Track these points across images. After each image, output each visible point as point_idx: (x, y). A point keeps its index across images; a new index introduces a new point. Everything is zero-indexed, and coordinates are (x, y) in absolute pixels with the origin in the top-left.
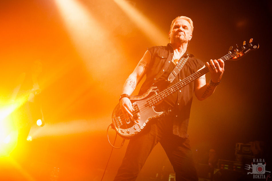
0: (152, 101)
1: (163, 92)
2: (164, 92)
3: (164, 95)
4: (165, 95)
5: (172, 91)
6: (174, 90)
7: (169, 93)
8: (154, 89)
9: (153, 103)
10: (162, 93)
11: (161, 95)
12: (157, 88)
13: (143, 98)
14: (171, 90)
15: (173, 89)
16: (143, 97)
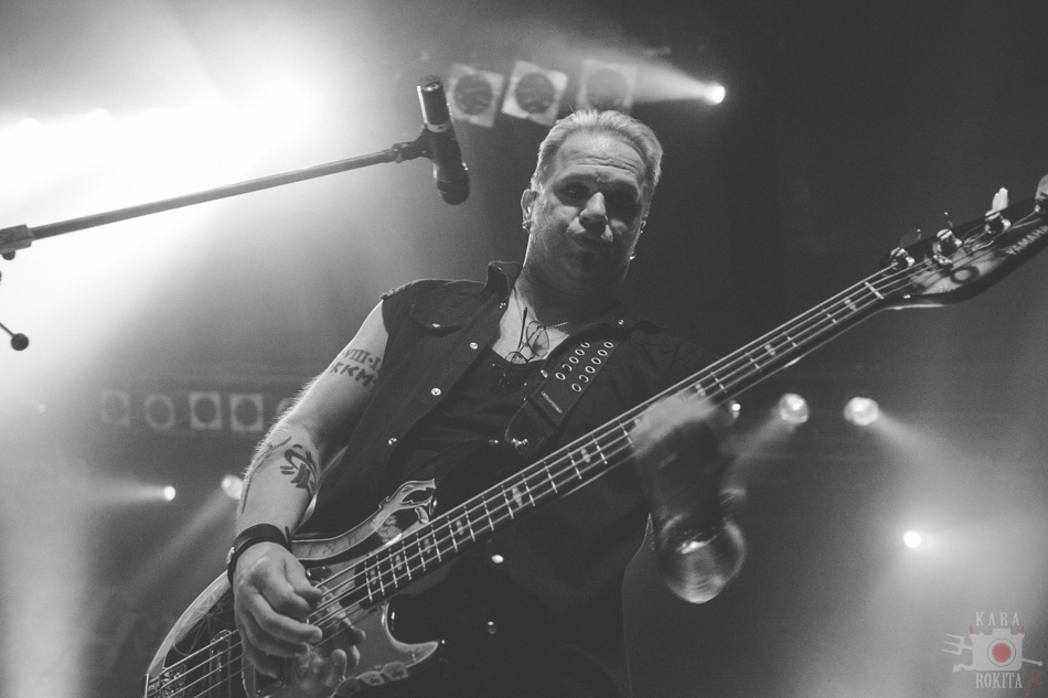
0: (385, 566)
1: (461, 511)
2: (470, 506)
3: (460, 530)
4: (467, 532)
5: (514, 505)
6: (525, 498)
7: (494, 517)
8: (418, 497)
9: (387, 579)
10: (452, 516)
11: (446, 532)
12: (434, 487)
13: (342, 547)
14: (510, 495)
15: (522, 488)
16: (346, 540)
